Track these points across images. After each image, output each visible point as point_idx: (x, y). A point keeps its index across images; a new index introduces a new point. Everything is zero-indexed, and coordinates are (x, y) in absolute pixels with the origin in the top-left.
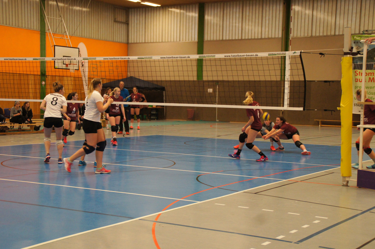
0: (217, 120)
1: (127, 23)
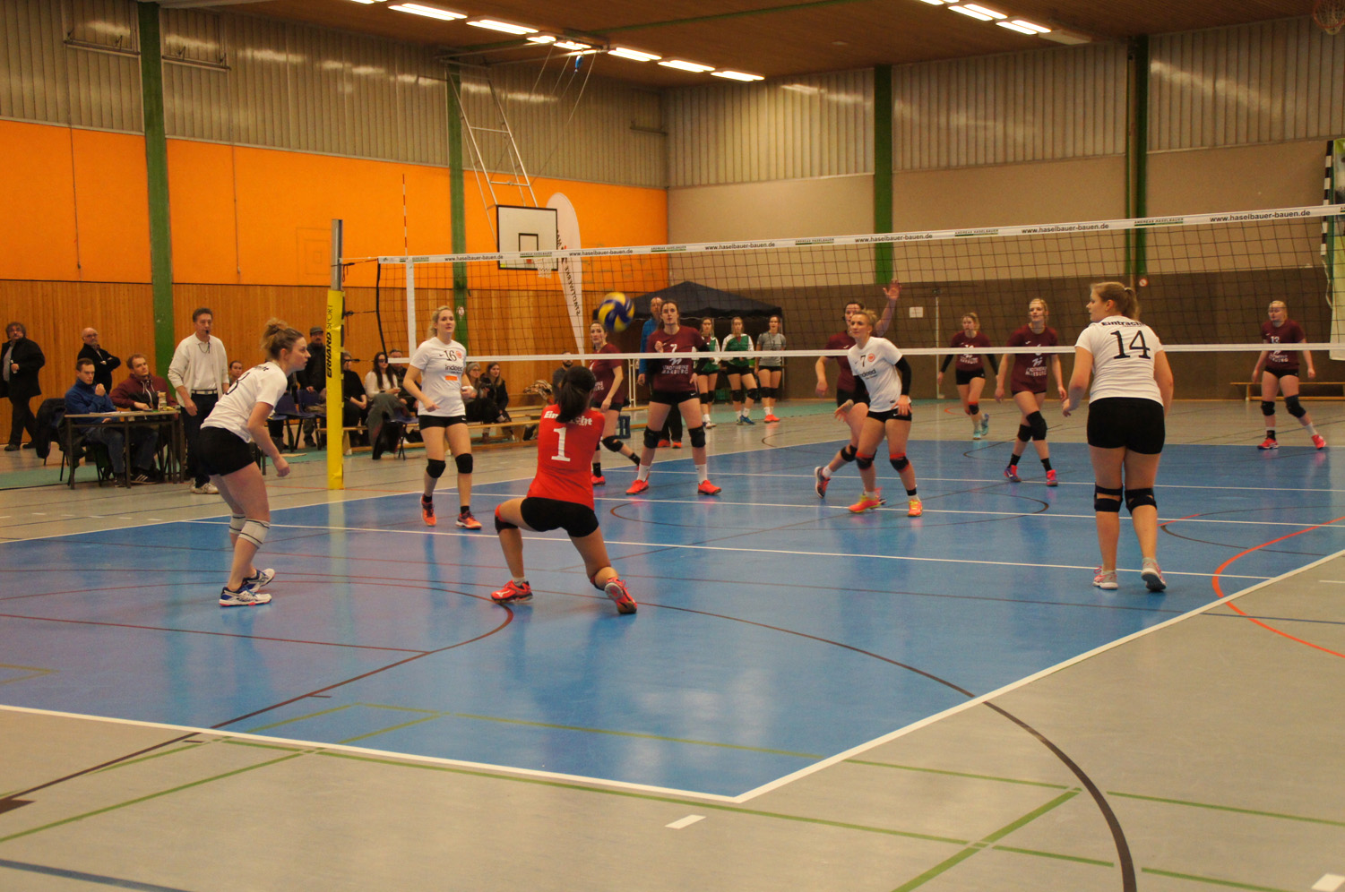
0: (940, 396)
1: (662, 132)
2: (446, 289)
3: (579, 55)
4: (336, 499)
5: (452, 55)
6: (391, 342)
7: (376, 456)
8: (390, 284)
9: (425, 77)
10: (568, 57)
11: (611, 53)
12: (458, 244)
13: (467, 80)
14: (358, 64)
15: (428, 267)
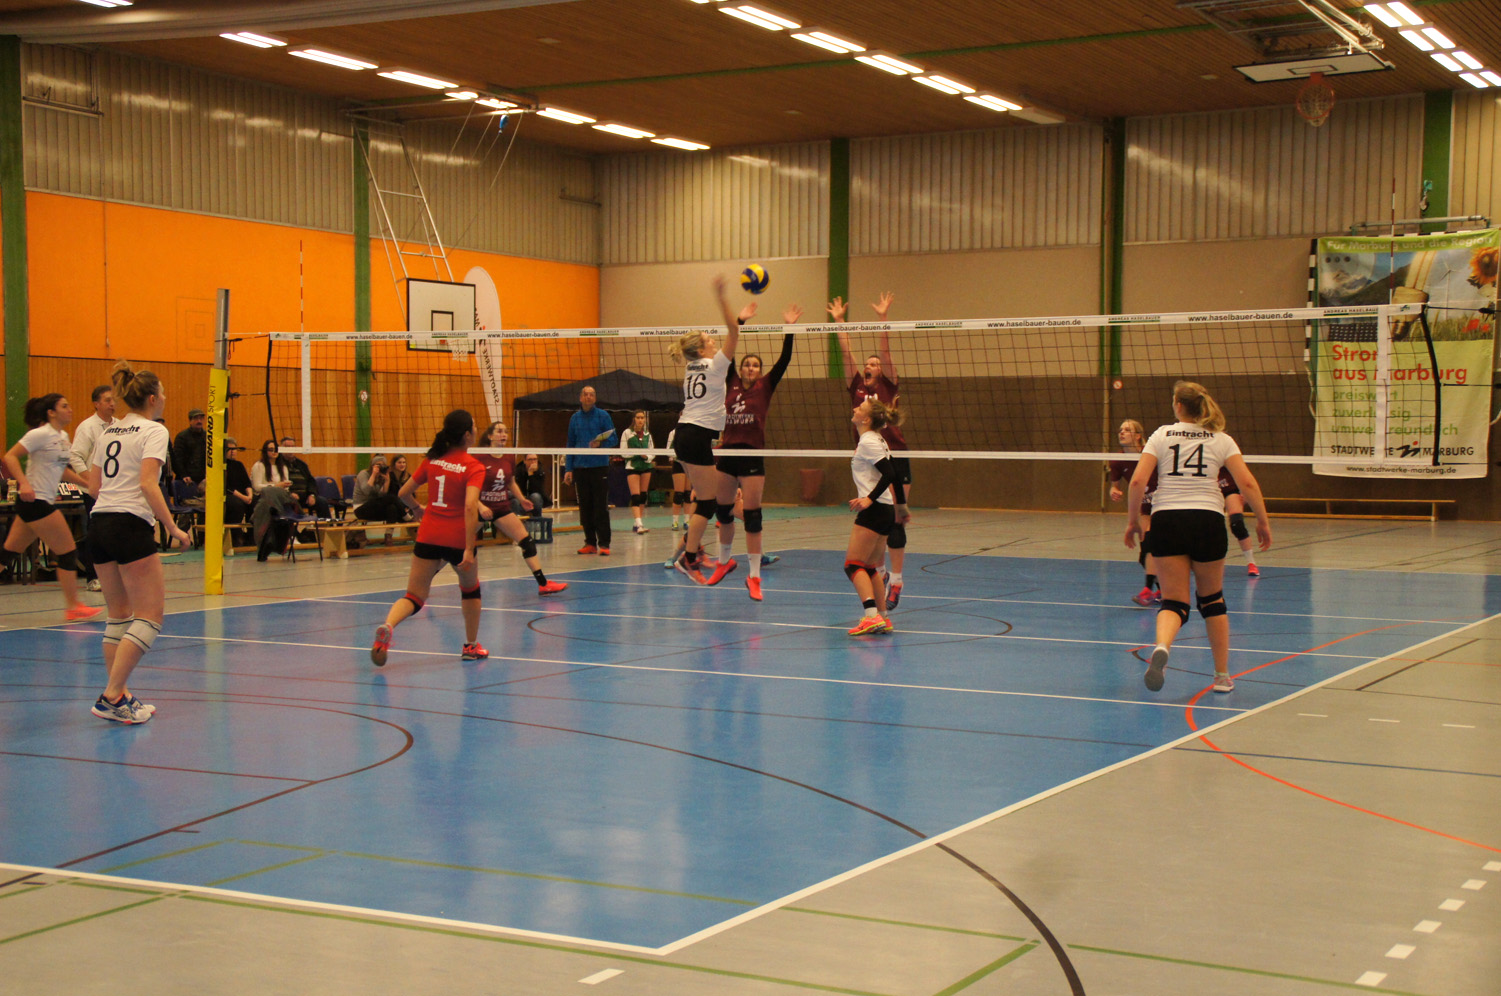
1: (596, 203)
2: (346, 371)
3: (504, 114)
4: (213, 605)
5: (360, 109)
6: (283, 429)
7: (262, 557)
8: (283, 363)
9: (329, 132)
10: (491, 116)
11: (540, 113)
12: (362, 321)
13: (377, 137)
14: (252, 115)
15: (327, 345)
